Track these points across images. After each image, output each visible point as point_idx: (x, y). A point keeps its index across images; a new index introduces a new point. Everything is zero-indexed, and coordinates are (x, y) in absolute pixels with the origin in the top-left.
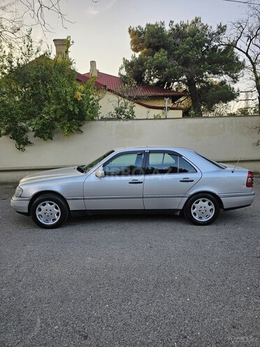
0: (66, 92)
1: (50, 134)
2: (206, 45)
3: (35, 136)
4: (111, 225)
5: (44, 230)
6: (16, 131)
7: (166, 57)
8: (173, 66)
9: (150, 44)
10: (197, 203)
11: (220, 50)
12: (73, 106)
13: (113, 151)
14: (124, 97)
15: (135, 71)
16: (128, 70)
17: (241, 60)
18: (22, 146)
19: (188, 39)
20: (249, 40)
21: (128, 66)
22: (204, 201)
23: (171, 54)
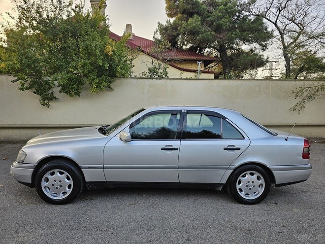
0: (96, 45)
1: (77, 89)
2: (237, 14)
3: (60, 92)
4: (137, 200)
5: (50, 206)
6: (40, 85)
7: (199, 23)
8: (206, 32)
9: (185, 10)
10: (243, 176)
11: (250, 20)
12: (103, 61)
13: (144, 110)
14: (158, 59)
15: (170, 34)
16: (162, 34)
17: (269, 30)
18: (46, 102)
19: (220, 7)
20: (278, 12)
21: (163, 30)
22: (252, 174)
23: (204, 20)
